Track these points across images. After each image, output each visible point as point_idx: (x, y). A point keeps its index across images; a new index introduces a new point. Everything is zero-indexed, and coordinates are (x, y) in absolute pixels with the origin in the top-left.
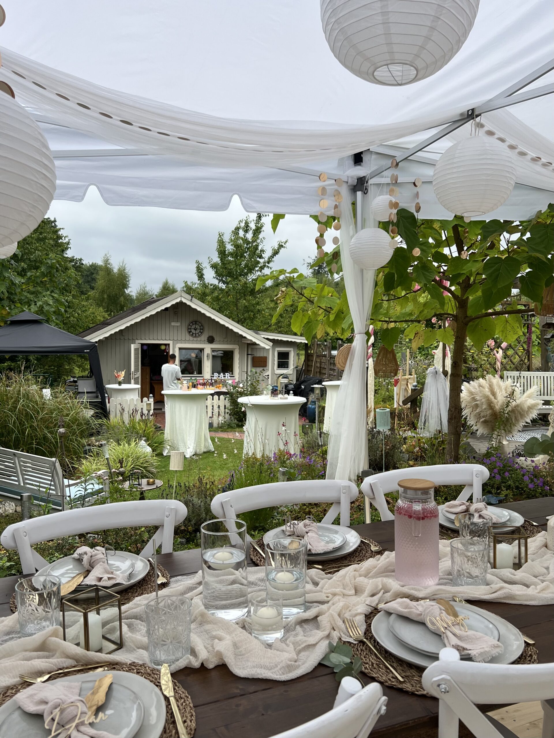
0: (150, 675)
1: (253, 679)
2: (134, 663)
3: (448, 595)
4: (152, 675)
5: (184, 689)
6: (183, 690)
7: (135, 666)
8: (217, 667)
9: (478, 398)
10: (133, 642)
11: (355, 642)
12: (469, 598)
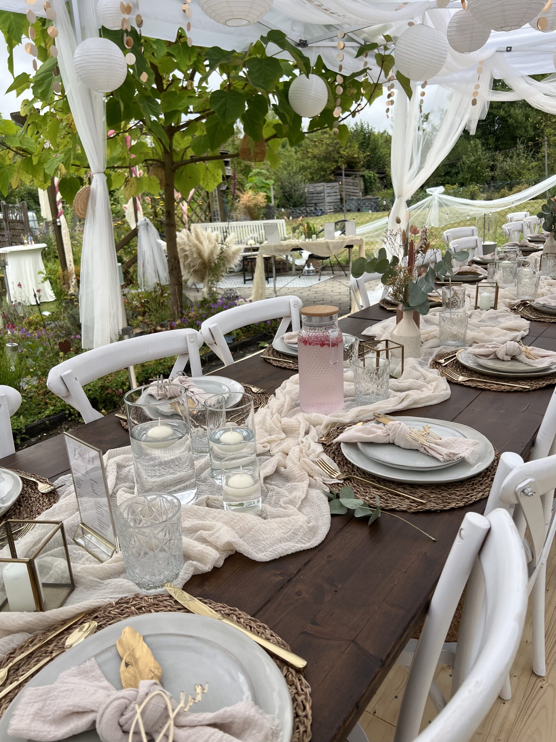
0: (157, 605)
1: (281, 557)
2: (122, 599)
3: (369, 414)
4: (161, 604)
5: (220, 602)
6: (220, 604)
7: (127, 603)
8: (227, 560)
9: (187, 248)
10: (91, 574)
11: (342, 482)
12: (387, 412)
